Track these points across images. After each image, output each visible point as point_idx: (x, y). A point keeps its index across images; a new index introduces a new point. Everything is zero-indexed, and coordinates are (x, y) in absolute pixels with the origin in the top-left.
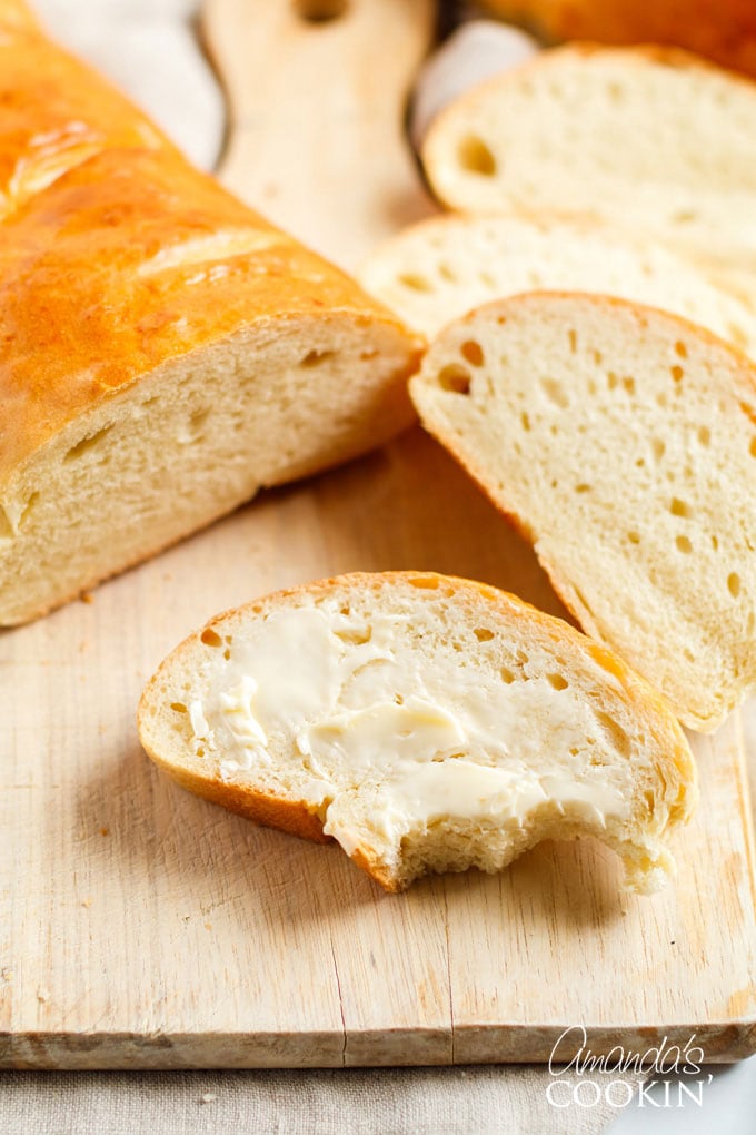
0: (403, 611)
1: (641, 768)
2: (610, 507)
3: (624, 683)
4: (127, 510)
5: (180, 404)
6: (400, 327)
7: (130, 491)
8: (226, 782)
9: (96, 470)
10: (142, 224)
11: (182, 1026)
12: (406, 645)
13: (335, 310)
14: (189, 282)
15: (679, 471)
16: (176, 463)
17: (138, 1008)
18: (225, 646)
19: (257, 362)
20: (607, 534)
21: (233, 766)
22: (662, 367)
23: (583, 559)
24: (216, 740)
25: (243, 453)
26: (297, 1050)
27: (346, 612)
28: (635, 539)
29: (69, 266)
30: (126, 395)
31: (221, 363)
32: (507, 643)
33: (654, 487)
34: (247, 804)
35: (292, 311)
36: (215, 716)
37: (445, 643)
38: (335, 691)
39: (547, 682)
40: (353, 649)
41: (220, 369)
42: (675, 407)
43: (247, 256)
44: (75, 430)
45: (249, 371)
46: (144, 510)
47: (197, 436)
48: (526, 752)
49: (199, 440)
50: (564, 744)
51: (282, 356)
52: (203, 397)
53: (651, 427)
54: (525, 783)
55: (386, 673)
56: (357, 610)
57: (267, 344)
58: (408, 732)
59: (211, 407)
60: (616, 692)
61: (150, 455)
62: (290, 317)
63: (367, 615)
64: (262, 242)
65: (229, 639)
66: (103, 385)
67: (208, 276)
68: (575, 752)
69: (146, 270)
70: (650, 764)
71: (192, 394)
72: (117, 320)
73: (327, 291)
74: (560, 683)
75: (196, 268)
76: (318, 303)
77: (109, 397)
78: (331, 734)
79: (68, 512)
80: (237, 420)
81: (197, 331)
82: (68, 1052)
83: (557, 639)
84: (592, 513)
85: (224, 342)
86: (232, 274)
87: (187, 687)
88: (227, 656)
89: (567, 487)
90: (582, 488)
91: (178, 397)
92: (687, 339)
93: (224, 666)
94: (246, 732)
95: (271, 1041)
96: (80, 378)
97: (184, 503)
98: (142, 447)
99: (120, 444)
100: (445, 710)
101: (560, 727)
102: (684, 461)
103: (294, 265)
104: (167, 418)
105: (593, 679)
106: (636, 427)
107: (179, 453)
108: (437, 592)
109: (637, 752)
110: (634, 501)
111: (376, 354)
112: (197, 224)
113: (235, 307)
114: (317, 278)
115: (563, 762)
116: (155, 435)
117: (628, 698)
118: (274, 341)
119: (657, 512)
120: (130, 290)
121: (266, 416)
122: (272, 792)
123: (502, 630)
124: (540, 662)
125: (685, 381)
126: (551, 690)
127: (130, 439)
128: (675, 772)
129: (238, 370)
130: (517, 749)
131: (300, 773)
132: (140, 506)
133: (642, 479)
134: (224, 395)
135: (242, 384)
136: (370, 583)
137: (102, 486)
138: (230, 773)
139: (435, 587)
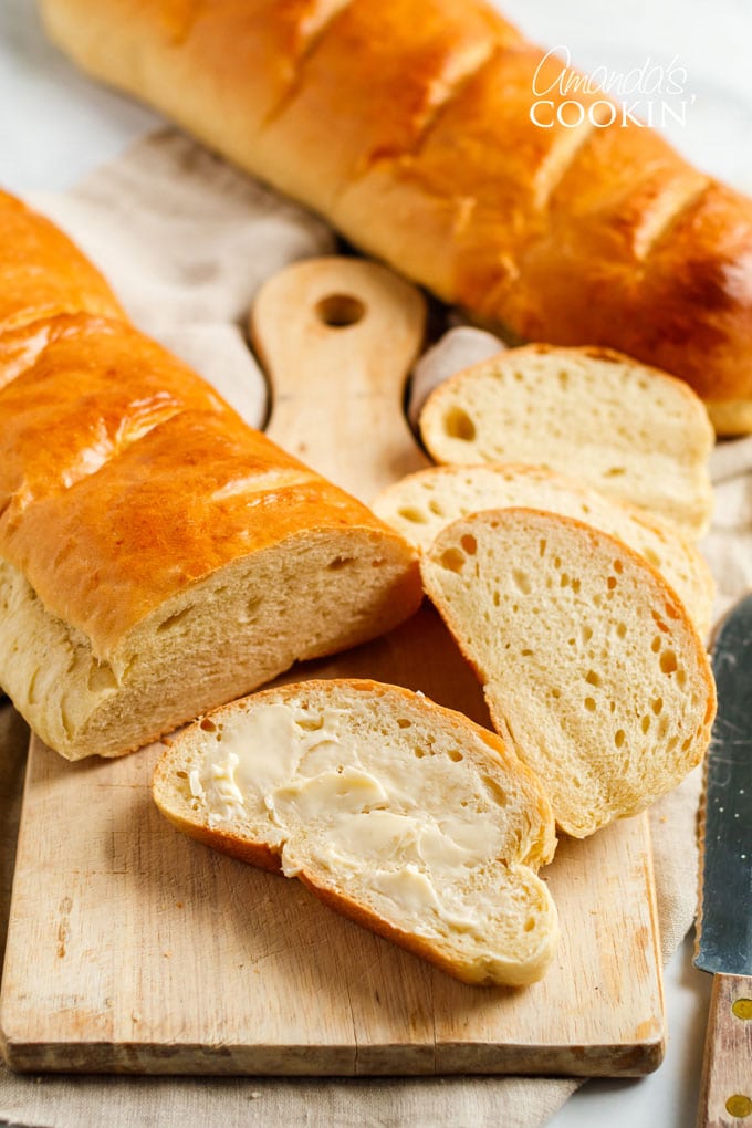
0: (347, 706)
1: (513, 814)
2: (543, 669)
3: (503, 755)
4: (199, 672)
5: (242, 593)
6: (402, 542)
7: (202, 658)
8: (212, 829)
9: (179, 640)
10: (214, 464)
11: (238, 1040)
12: (347, 731)
13: (355, 527)
14: (249, 505)
15: (598, 651)
16: (236, 638)
17: (206, 1027)
18: (218, 731)
19: (298, 564)
20: (537, 688)
21: (217, 817)
22: (602, 576)
23: (516, 702)
24: (206, 799)
25: (284, 633)
26: (322, 1060)
27: (305, 707)
28: (556, 694)
29: (162, 492)
30: (204, 584)
31: (272, 563)
32: (420, 729)
33: (578, 661)
34: (228, 845)
35: (325, 526)
36: (208, 781)
37: (375, 730)
38: (295, 764)
39: (447, 757)
40: (309, 734)
41: (272, 567)
42: (605, 607)
43: (291, 488)
44: (167, 607)
45: (292, 570)
46: (212, 673)
47: (252, 618)
48: (430, 805)
49: (254, 622)
50: (458, 799)
51: (316, 560)
52: (258, 588)
53: (585, 618)
54: (426, 826)
55: (332, 751)
56: (314, 706)
57: (306, 550)
58: (345, 793)
59: (264, 596)
60: (498, 763)
61: (218, 630)
62: (323, 531)
63: (321, 709)
64: (301, 479)
65: (221, 726)
66: (189, 576)
67: (263, 502)
68: (465, 804)
69: (218, 496)
70: (520, 811)
71: (251, 585)
72: (198, 530)
73: (349, 514)
74: (457, 757)
75: (255, 495)
76: (343, 522)
77: (192, 584)
78: (289, 795)
79: (157, 672)
80: (282, 608)
81: (255, 539)
82: (154, 1059)
83: (457, 727)
84: (530, 671)
85: (276, 547)
86: (280, 500)
87: (189, 760)
88: (219, 738)
89: (516, 649)
90: (527, 653)
91: (241, 588)
92: (624, 559)
93: (216, 746)
94: (228, 793)
95: (302, 1052)
96: (172, 571)
97: (240, 670)
98: (213, 624)
99: (197, 621)
100: (372, 777)
101: (455, 787)
102: (603, 646)
103: (324, 495)
104: (232, 603)
105: (481, 753)
106: (575, 616)
107: (239, 630)
108: (372, 693)
109: (511, 803)
110: (562, 668)
111: (384, 562)
112: (255, 465)
113: (284, 522)
114: (343, 505)
115: (455, 812)
116: (223, 616)
117: (504, 765)
118: (310, 549)
119: (576, 679)
120: (207, 510)
121: (302, 605)
122: (244, 836)
123: (418, 720)
124: (445, 742)
125: (616, 590)
126: (449, 762)
127: (205, 617)
128: (538, 817)
129: (284, 569)
130: (423, 803)
131: (266, 824)
132: (209, 670)
133: (572, 653)
134: (273, 587)
135: (286, 580)
136: (325, 687)
137: (183, 652)
138: (215, 822)
139: (370, 689)
